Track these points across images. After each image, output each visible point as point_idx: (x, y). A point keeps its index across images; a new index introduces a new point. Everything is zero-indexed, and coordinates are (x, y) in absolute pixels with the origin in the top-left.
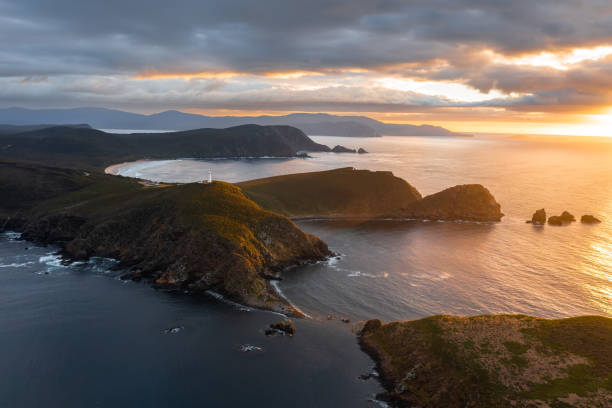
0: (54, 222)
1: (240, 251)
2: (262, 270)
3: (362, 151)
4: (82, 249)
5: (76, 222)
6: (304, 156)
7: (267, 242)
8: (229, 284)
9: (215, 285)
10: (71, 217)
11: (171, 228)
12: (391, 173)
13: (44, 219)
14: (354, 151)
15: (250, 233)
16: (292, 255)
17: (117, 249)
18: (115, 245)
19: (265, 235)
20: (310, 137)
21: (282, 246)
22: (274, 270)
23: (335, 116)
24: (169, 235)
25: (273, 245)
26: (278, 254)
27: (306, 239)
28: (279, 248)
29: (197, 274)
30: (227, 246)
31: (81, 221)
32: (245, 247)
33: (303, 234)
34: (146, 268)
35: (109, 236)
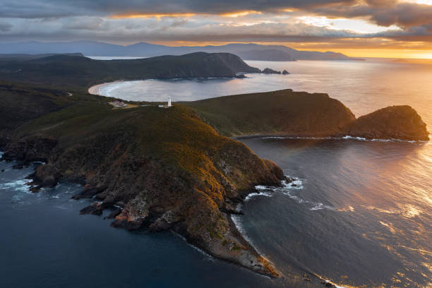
0: (31, 144)
1: (201, 188)
2: (224, 205)
3: (285, 73)
4: (50, 174)
5: (50, 144)
6: (242, 77)
7: (227, 170)
8: (191, 226)
9: (176, 223)
10: (45, 139)
11: (132, 157)
12: (326, 95)
13: (23, 140)
14: (279, 73)
15: (210, 164)
16: (250, 182)
17: (84, 173)
18: (82, 169)
19: (223, 163)
20: (245, 61)
21: (240, 174)
22: (235, 201)
23: (261, 46)
24: (130, 165)
25: (232, 173)
26: (237, 183)
27: (262, 166)
28: (237, 175)
29: (158, 209)
30: (188, 181)
31: (55, 144)
32: (206, 182)
33: (260, 160)
34: (108, 199)
35: (77, 160)
